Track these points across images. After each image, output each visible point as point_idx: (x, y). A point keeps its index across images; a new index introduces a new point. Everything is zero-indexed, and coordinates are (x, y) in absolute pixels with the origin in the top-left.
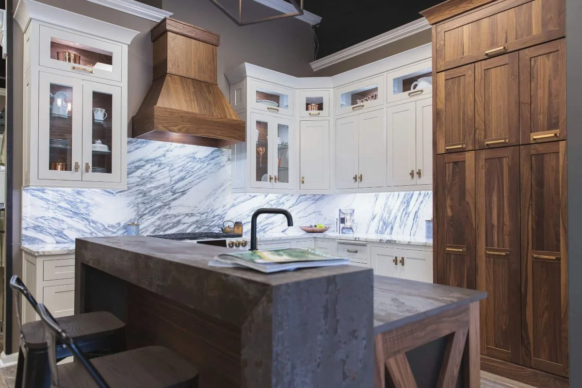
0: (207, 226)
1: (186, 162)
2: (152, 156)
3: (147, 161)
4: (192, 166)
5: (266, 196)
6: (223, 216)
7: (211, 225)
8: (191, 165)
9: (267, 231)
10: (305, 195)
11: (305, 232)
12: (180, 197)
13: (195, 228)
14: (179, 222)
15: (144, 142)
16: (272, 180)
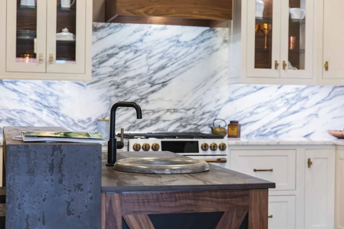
0: (195, 124)
1: (168, 46)
2: (126, 42)
3: (121, 48)
4: (176, 52)
5: (279, 88)
6: (216, 114)
7: (200, 123)
8: (173, 50)
9: (280, 134)
11: (336, 138)
12: (160, 88)
13: (178, 127)
14: (158, 119)
15: (117, 27)
16: (278, 67)
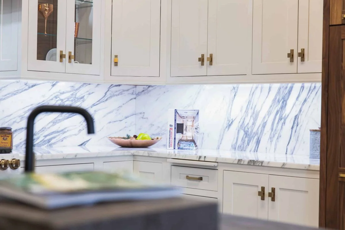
5: (53, 85)
10: (119, 85)
11: (118, 147)
16: (64, 59)
